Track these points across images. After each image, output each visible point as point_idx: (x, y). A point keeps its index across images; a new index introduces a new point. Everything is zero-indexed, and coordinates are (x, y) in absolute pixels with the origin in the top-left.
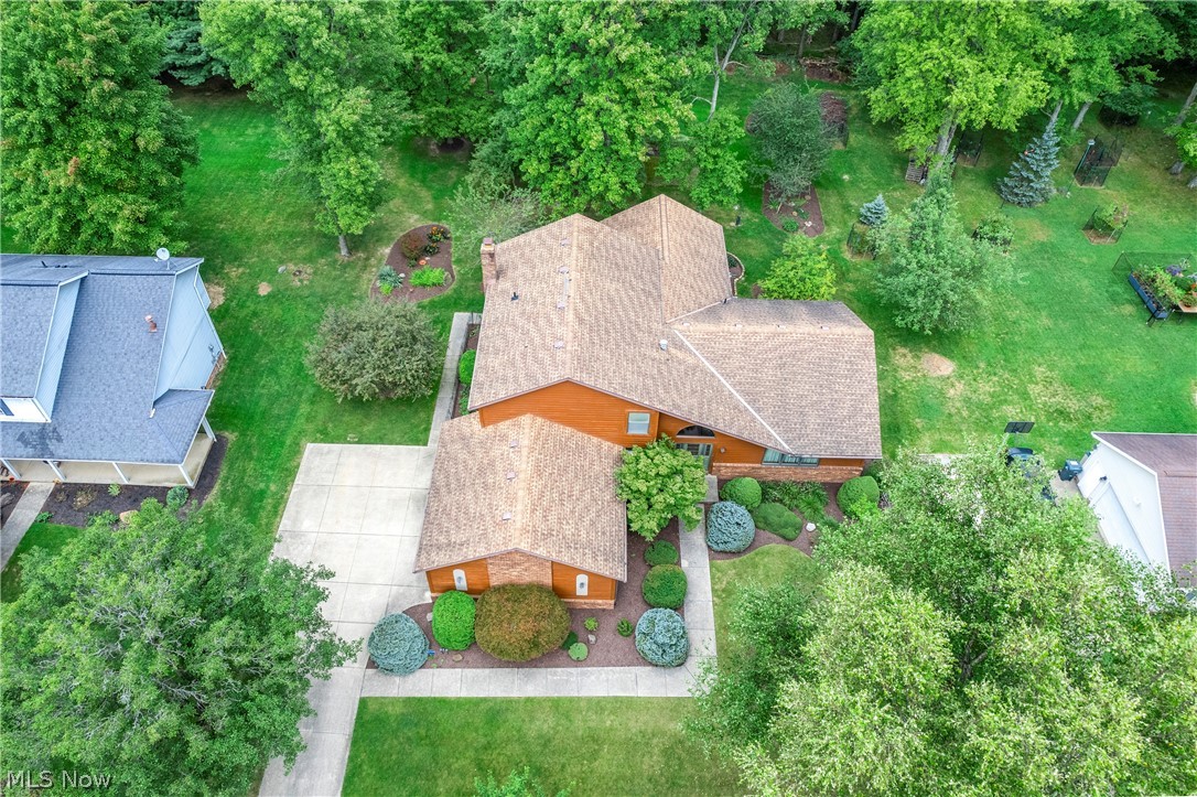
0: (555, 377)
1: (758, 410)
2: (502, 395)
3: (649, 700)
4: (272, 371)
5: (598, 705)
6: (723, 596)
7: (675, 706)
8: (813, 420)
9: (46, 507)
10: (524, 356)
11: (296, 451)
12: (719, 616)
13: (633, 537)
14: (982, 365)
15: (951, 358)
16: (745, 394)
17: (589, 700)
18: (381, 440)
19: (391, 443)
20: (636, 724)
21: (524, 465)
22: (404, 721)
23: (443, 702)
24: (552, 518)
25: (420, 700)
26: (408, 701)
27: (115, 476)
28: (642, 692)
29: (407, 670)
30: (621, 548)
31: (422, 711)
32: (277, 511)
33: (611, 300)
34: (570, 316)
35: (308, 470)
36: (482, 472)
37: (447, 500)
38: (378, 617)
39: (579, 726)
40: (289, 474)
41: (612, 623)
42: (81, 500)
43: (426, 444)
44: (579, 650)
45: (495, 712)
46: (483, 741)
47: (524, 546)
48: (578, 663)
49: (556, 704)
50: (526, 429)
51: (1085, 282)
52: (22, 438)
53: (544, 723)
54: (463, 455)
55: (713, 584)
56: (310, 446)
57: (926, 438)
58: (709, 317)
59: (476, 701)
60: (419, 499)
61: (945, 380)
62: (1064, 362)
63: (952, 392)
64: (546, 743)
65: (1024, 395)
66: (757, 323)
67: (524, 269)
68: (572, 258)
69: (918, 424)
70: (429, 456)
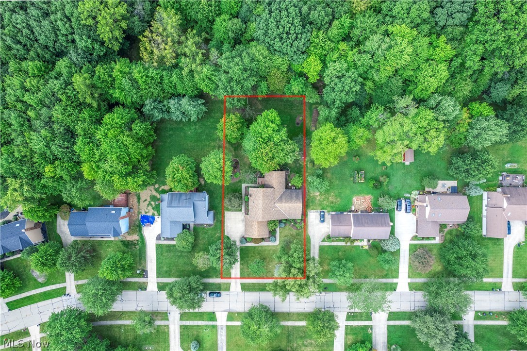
1: (286, 214)
3: (271, 246)
5: (266, 246)
6: (281, 233)
7: (274, 246)
8: (293, 215)
9: (194, 225)
11: (224, 213)
12: (280, 235)
13: (269, 231)
14: (324, 193)
16: (284, 212)
20: (271, 248)
21: (256, 227)
22: (245, 249)
23: (249, 247)
26: (245, 246)
29: (244, 243)
30: (268, 233)
31: (247, 248)
32: (224, 223)
33: (266, 204)
34: (261, 210)
35: (227, 216)
36: (251, 226)
37: (247, 228)
39: (264, 248)
40: (224, 217)
45: (255, 248)
46: (253, 250)
47: (258, 236)
48: (263, 243)
49: (261, 246)
53: (260, 248)
54: (248, 222)
55: (279, 231)
56: (226, 212)
57: (311, 207)
58: (280, 199)
59: (253, 246)
60: (243, 221)
61: (317, 196)
62: (336, 192)
63: (318, 198)
64: (260, 250)
65: (328, 199)
66: (287, 202)
67: (254, 197)
68: (261, 198)
69: (311, 204)
70: (242, 213)
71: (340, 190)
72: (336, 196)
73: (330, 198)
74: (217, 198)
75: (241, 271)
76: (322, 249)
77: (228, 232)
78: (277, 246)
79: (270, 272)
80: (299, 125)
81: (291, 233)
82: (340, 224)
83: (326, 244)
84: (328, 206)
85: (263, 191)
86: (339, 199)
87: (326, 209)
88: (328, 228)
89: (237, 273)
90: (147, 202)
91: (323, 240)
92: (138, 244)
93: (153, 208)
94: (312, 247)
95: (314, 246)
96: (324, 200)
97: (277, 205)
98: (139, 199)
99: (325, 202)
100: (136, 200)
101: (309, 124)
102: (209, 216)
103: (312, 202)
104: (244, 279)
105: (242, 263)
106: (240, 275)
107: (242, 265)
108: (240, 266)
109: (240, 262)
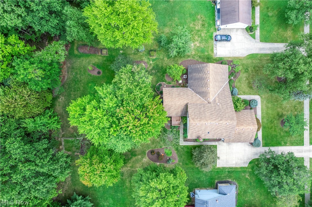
1: (222, 86)
3: (261, 106)
5: (262, 113)
6: (245, 93)
7: (262, 102)
11: (219, 168)
12: (248, 95)
13: (246, 109)
17: (262, 114)
20: (264, 107)
22: (265, 140)
23: (262, 135)
25: (262, 138)
28: (260, 106)
32: (230, 168)
35: (223, 165)
36: (239, 134)
37: (242, 139)
38: (250, 147)
39: (265, 115)
40: (224, 168)
43: (217, 145)
46: (268, 129)
48: (257, 116)
49: (262, 119)
55: (242, 95)
56: (218, 166)
57: (210, 53)
58: (203, 94)
61: (195, 45)
62: (189, 20)
63: (198, 45)
64: (268, 120)
65: (198, 31)
66: (206, 85)
67: (200, 132)
68: (203, 122)
69: (206, 54)
70: (219, 144)
71: (187, 16)
72: (194, 20)
73: (197, 28)
74: (199, 178)
76: (265, 39)
77: (244, 163)
78: (261, 97)
79: (295, 106)
80: (101, 71)
81: (245, 79)
82: (237, 10)
83: (258, 33)
84: (208, 31)
85: (193, 119)
86: (199, 17)
87: (212, 33)
88: (237, 31)
89: (298, 150)
91: (253, 37)
94: (263, 52)
95: (261, 49)
96: (200, 36)
97: (211, 98)
99: (203, 35)
101: (99, 57)
102: (226, 192)
103: (203, 51)
104: (304, 141)
105: (284, 144)
106: (299, 146)
107: (287, 143)
108: (288, 146)
109: (282, 146)
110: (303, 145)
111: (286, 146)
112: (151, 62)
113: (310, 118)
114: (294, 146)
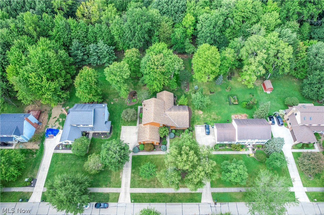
0: (151, 122)
2: (146, 123)
4: (116, 116)
5: (157, 155)
6: (171, 143)
8: (181, 123)
9: (92, 136)
10: (148, 118)
11: (121, 127)
13: (161, 138)
14: (206, 112)
15: (202, 111)
16: (174, 120)
18: (131, 125)
19: (132, 126)
20: (161, 157)
21: (148, 131)
22: (137, 158)
23: (141, 155)
24: (152, 136)
25: (139, 155)
26: (137, 155)
27: (100, 132)
28: (162, 154)
29: (137, 152)
30: (159, 139)
31: (139, 157)
32: (120, 135)
33: (158, 110)
34: (153, 113)
35: (123, 130)
36: (144, 131)
37: (140, 134)
38: (133, 147)
39: (155, 157)
40: (121, 130)
41: (158, 147)
42: (96, 135)
44: (155, 150)
45: (146, 156)
46: (145, 159)
47: (149, 140)
48: (155, 151)
49: (153, 155)
50: (148, 126)
51: (223, 98)
52: (90, 128)
53: (152, 157)
54: (141, 129)
57: (197, 123)
58: (170, 110)
59: (144, 155)
60: (136, 133)
61: (201, 114)
62: (217, 111)
63: (201, 116)
64: (152, 159)
65: (210, 116)
67: (147, 105)
68: (153, 105)
69: (196, 121)
70: (137, 127)
71: (219, 110)
72: (217, 114)
73: (212, 115)
75: (132, 180)
83: (215, 153)
84: (211, 122)
85: (155, 100)
86: (220, 117)
87: (210, 124)
88: (213, 139)
89: (127, 183)
90: (56, 119)
92: (36, 153)
93: (60, 124)
96: (207, 117)
98: (50, 116)
99: (208, 119)
100: (47, 117)
103: (197, 119)
104: (134, 188)
105: (133, 171)
106: (130, 184)
107: (133, 174)
108: (131, 175)
109: (132, 170)
110: (131, 187)
111: (131, 173)
112: (189, 93)
113: (152, 193)
114: (131, 180)
